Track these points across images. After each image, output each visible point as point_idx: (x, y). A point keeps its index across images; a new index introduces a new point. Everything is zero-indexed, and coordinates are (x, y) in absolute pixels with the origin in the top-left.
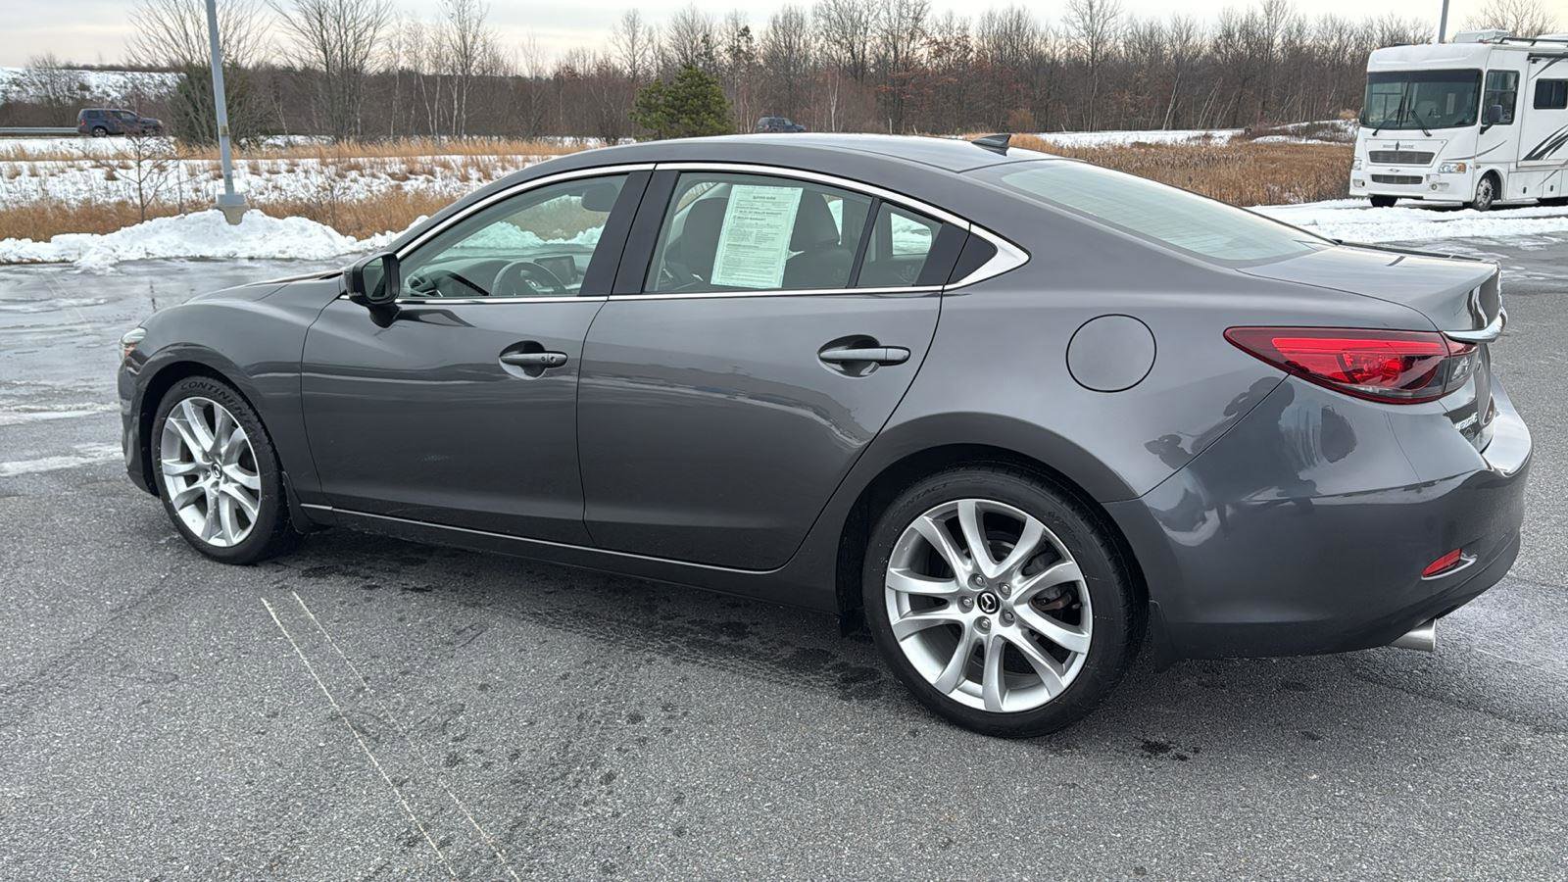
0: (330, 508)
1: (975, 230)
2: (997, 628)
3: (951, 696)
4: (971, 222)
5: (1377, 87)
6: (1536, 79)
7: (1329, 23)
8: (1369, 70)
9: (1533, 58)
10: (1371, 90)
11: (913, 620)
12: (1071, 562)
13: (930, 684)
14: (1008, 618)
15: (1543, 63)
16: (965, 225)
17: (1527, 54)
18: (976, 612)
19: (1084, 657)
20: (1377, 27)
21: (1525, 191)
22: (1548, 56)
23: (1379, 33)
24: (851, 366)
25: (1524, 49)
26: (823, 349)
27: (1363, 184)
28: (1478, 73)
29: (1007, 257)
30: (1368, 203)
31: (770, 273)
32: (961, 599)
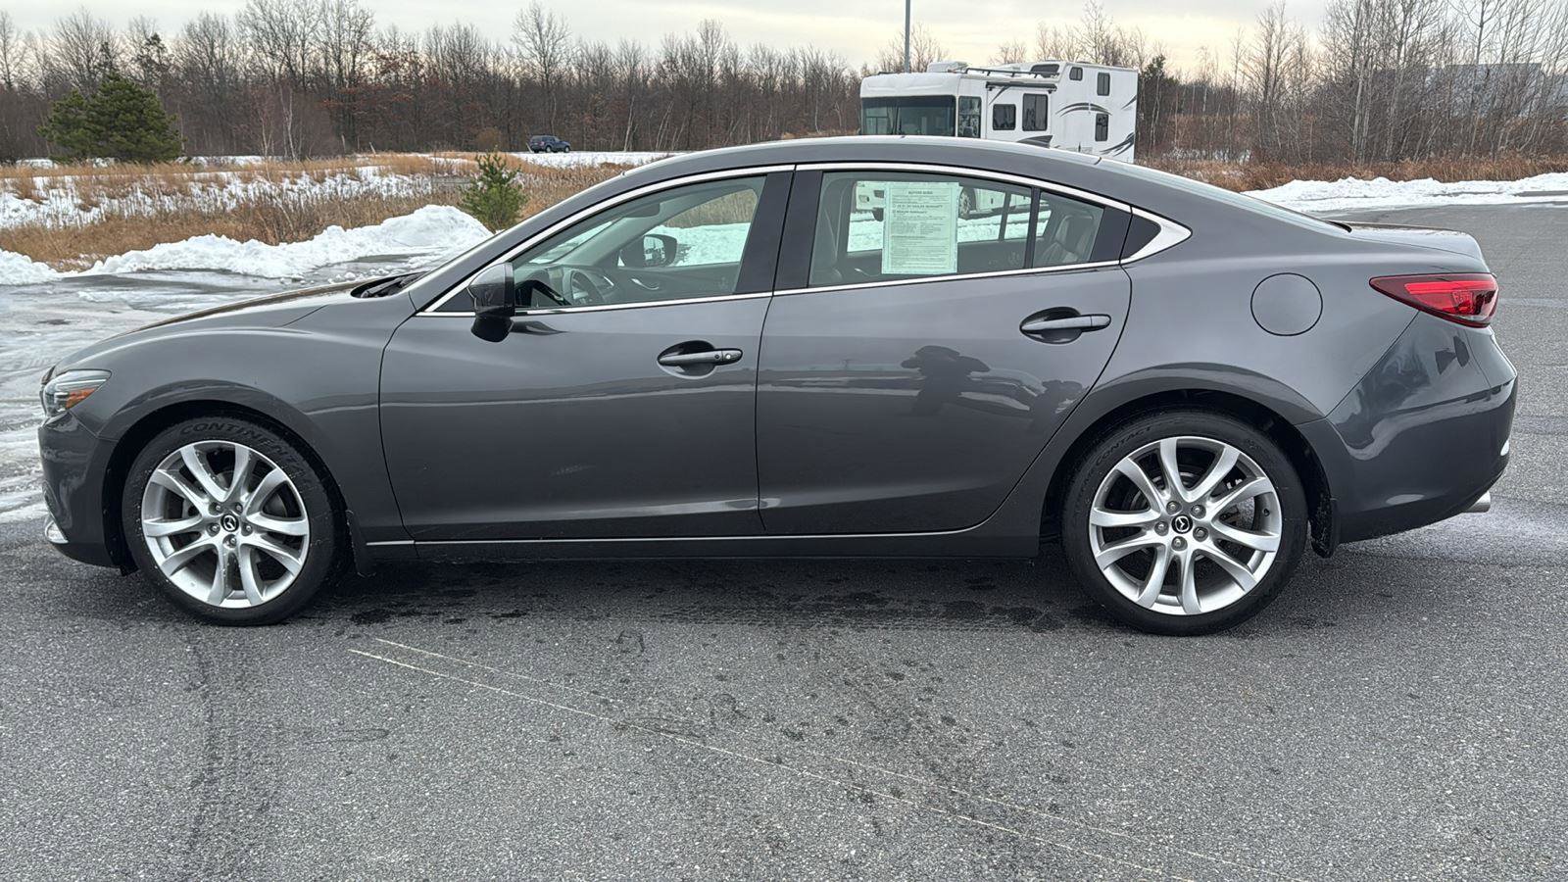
0: (412, 542)
1: (1136, 211)
2: (1193, 545)
3: (1153, 608)
4: (1131, 206)
5: (871, 112)
6: (992, 104)
7: (759, 53)
8: (862, 95)
9: (990, 86)
10: (865, 113)
11: (1115, 550)
12: (1263, 478)
13: (1132, 602)
14: (1202, 533)
15: (997, 90)
16: (1126, 208)
17: (985, 83)
18: (1172, 534)
19: (1273, 555)
20: (799, 57)
21: (992, 202)
22: (999, 85)
23: (802, 63)
24: (1048, 335)
25: (982, 78)
26: (1024, 322)
27: (868, 200)
28: (953, 98)
29: (1171, 234)
30: (872, 216)
31: (942, 260)
32: (1160, 526)
